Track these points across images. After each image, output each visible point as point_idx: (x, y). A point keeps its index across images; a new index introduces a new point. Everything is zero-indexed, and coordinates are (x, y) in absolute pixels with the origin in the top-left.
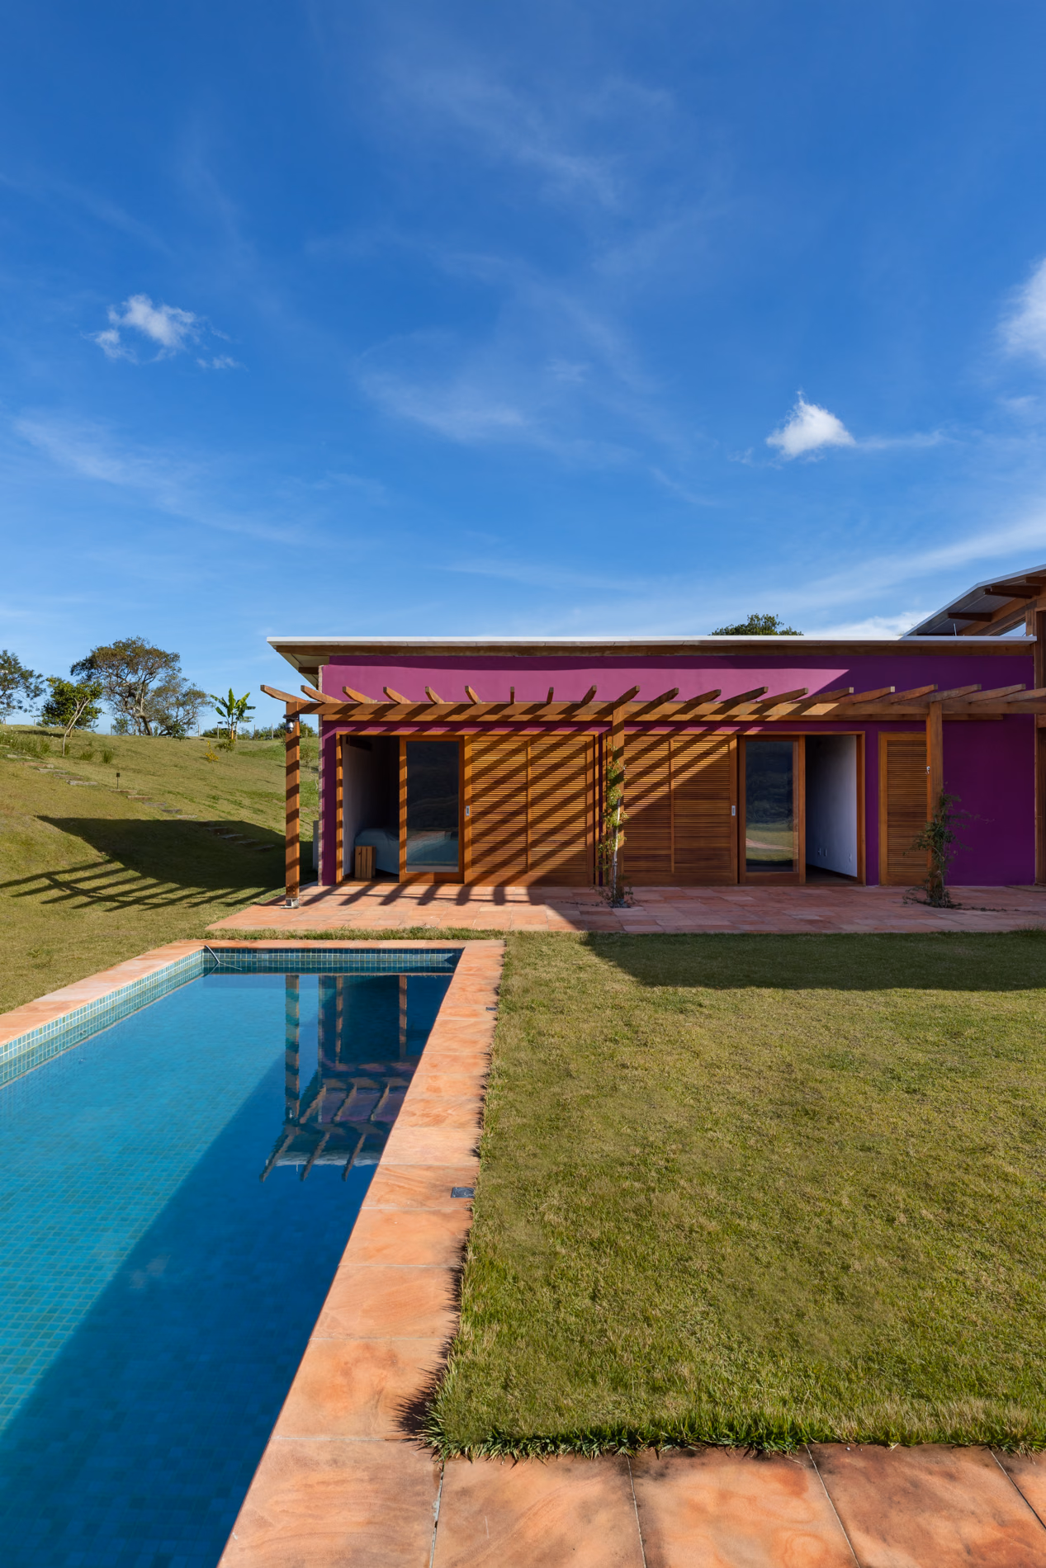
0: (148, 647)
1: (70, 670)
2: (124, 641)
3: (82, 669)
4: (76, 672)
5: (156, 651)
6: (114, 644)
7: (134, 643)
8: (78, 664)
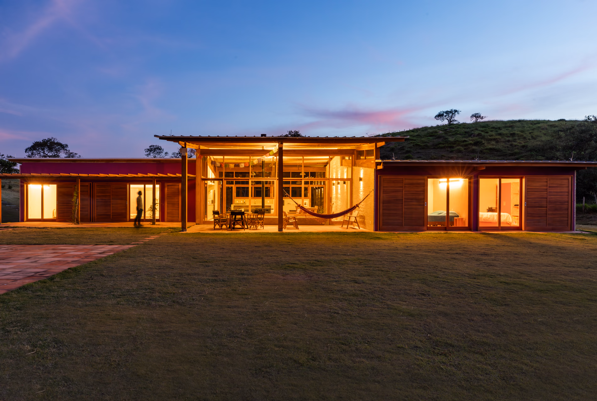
0: (56, 141)
1: (25, 151)
2: (47, 139)
3: (30, 151)
4: (27, 151)
5: (60, 143)
6: (42, 141)
7: (51, 140)
8: (28, 148)
